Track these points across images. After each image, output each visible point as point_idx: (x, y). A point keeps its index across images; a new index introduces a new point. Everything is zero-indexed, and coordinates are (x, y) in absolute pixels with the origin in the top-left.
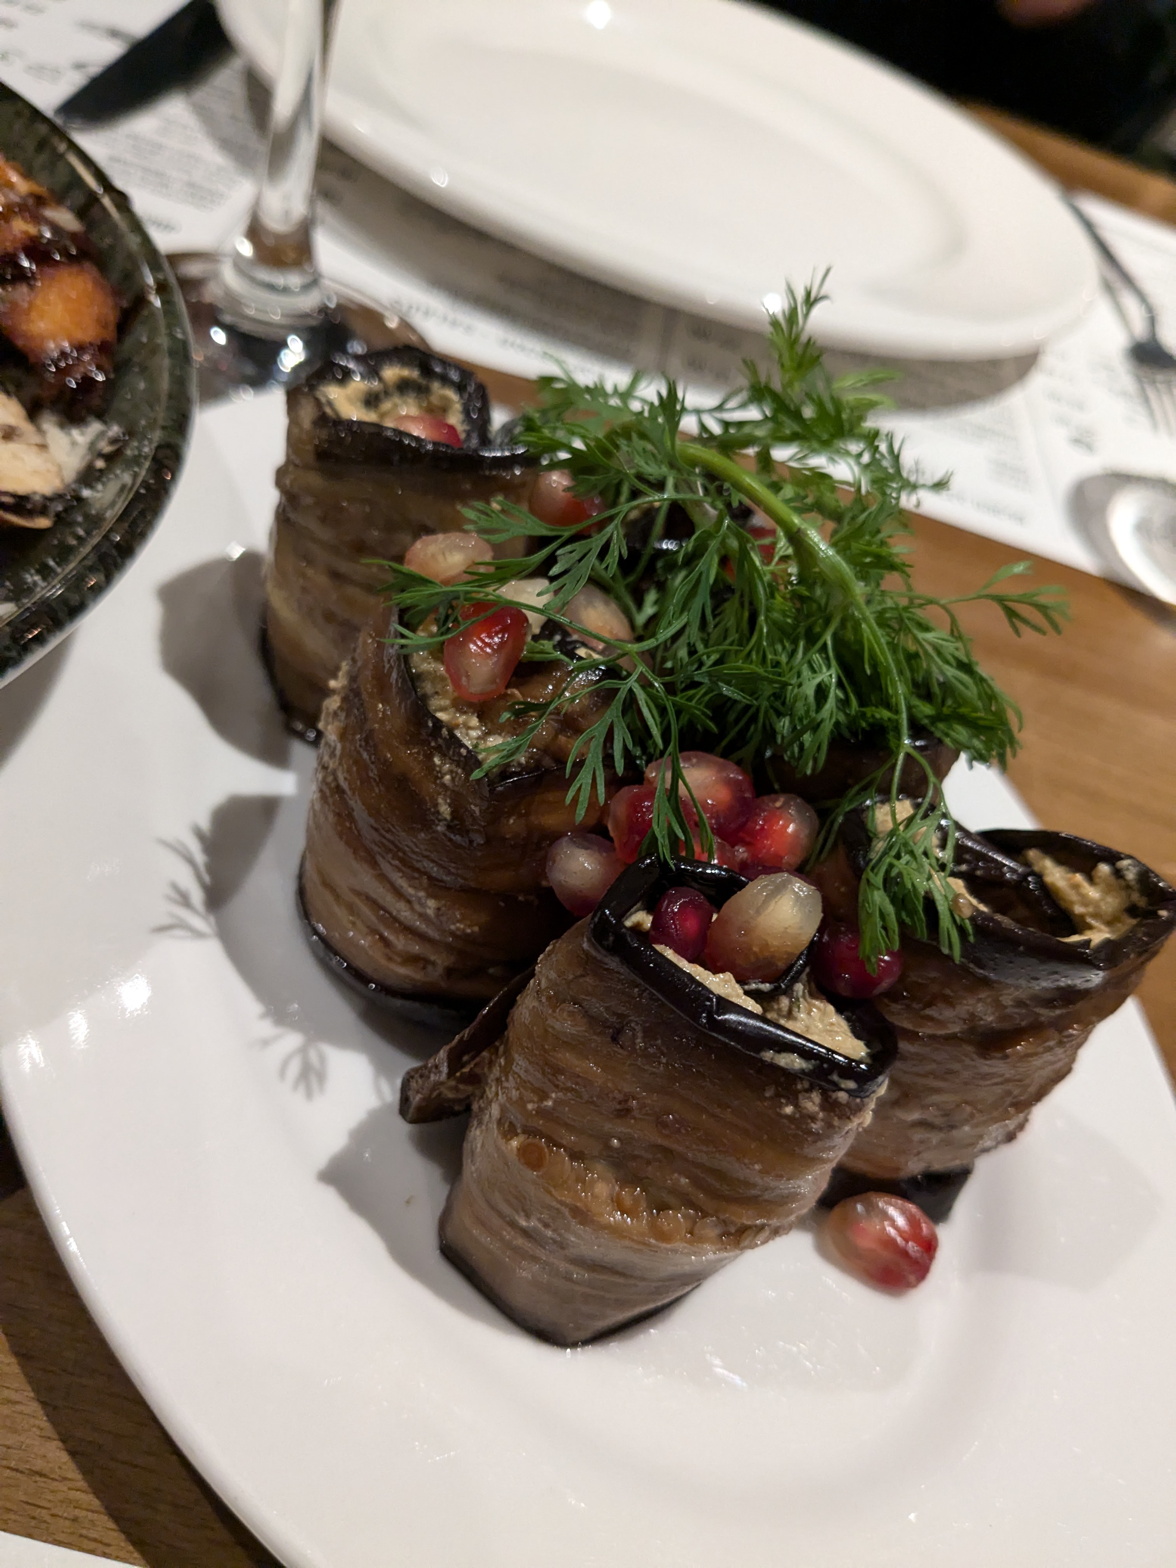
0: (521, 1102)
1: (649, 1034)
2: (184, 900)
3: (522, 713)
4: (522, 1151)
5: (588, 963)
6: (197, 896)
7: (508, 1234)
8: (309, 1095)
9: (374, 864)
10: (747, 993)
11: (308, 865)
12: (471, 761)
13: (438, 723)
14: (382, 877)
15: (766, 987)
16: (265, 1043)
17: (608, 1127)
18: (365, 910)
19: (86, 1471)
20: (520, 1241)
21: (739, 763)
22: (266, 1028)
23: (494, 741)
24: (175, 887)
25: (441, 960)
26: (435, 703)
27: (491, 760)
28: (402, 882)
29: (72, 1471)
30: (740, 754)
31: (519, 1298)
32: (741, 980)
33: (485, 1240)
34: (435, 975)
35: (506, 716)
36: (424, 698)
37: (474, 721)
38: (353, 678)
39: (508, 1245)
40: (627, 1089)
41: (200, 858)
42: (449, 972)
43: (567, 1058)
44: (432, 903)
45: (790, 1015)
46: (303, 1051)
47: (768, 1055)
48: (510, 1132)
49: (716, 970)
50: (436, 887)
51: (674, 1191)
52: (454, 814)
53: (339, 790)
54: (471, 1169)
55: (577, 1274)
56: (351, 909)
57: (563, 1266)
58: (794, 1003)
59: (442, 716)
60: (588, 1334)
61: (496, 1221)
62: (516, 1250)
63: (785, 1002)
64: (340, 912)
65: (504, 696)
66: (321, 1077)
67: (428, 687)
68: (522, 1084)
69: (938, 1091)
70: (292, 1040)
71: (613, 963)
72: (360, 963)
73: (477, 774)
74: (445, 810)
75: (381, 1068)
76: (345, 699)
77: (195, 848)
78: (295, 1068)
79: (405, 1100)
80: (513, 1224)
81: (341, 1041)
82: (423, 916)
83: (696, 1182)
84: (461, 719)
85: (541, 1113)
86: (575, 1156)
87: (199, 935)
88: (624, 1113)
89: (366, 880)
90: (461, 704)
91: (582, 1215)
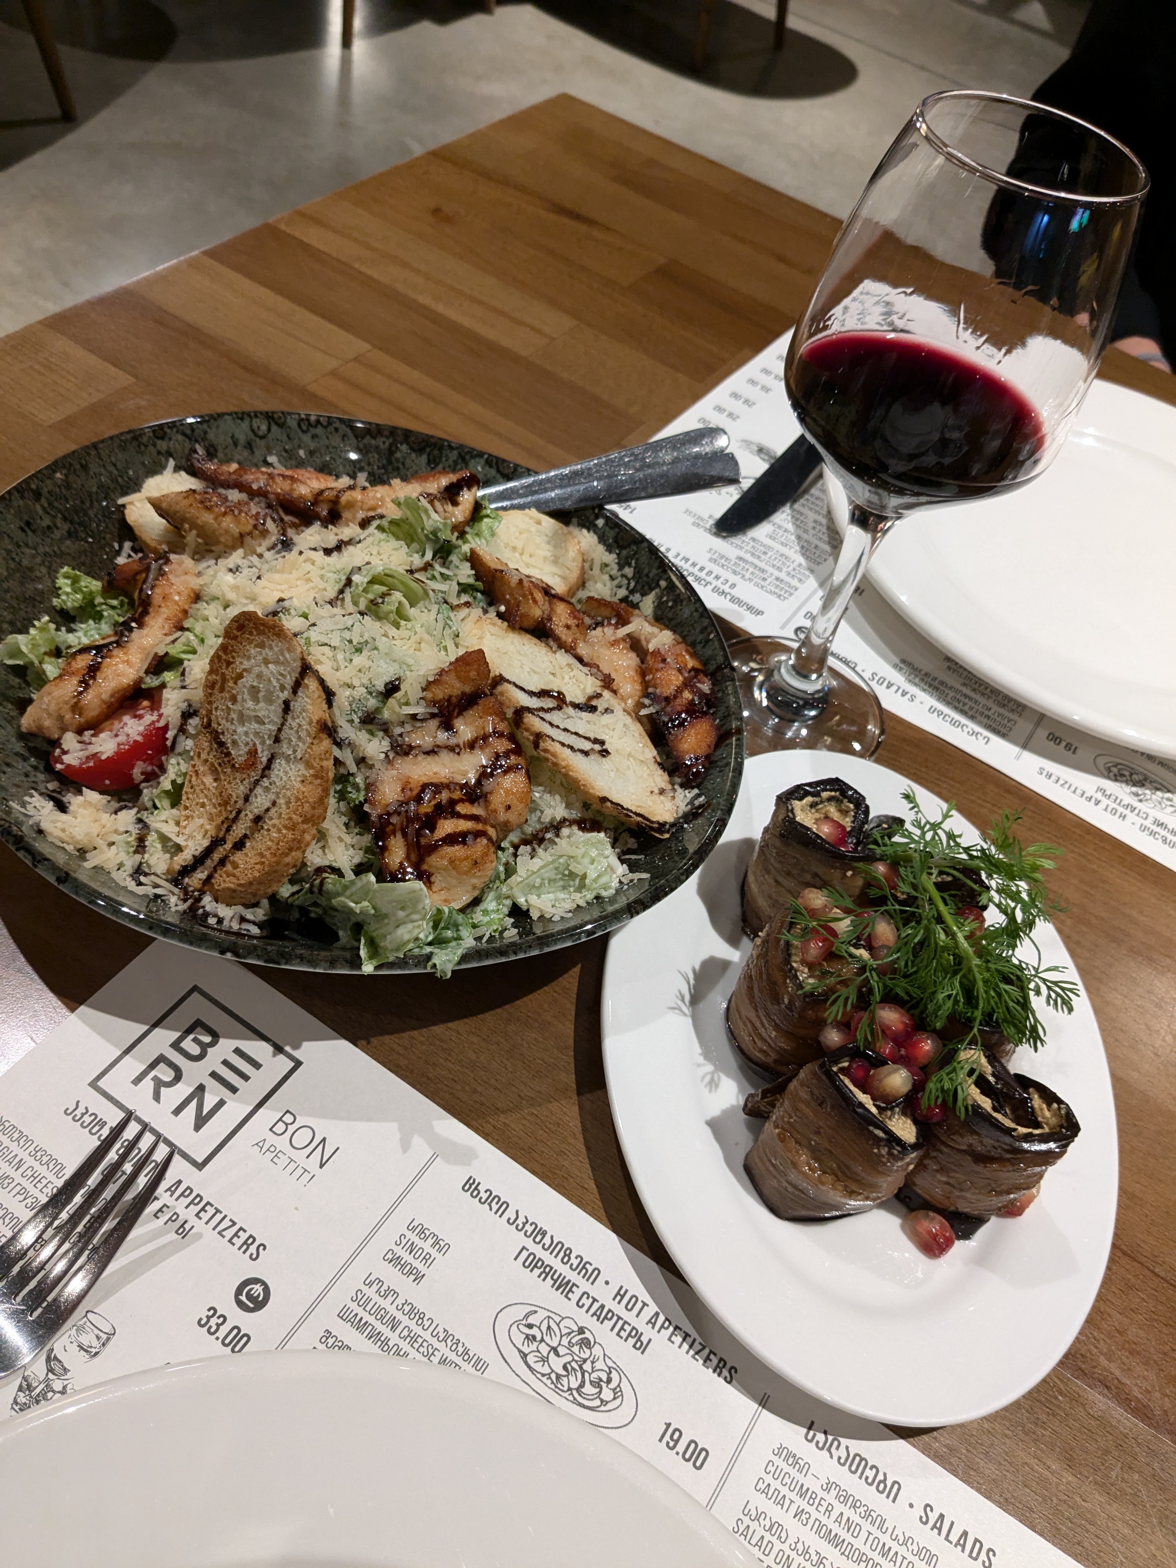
0: (783, 1117)
1: (832, 1107)
2: (683, 1000)
3: (824, 974)
4: (779, 1134)
5: (815, 1074)
6: (687, 998)
7: (768, 1164)
8: (710, 1091)
9: (756, 1011)
10: (875, 1105)
11: (733, 1003)
12: (800, 986)
13: (792, 967)
14: (758, 1017)
15: (883, 1105)
16: (699, 1065)
17: (811, 1136)
18: (749, 1025)
19: (600, 1193)
20: (772, 1169)
21: (912, 1015)
22: (701, 1060)
23: (811, 981)
24: (680, 992)
25: (774, 1056)
26: (794, 958)
27: (808, 988)
28: (765, 1021)
29: (595, 1191)
30: (913, 1012)
31: (766, 1192)
32: (873, 1099)
33: (760, 1164)
34: (770, 1060)
35: (817, 973)
36: (790, 955)
37: (806, 970)
38: (768, 935)
39: (768, 1169)
40: (821, 1124)
41: (692, 982)
42: (775, 1061)
43: (803, 1107)
44: (774, 1033)
45: (890, 1119)
46: (713, 1073)
47: (871, 1128)
48: (776, 1127)
49: (864, 1092)
50: (777, 1027)
51: (832, 1169)
52: (790, 1003)
53: (751, 976)
54: (761, 1137)
55: (790, 1189)
56: (745, 1024)
57: (785, 1184)
58: (893, 1114)
59: (794, 965)
60: (790, 1216)
61: (765, 1159)
62: (769, 1171)
63: (889, 1113)
64: (741, 1024)
65: (820, 964)
66: (717, 1086)
67: (793, 951)
68: (786, 1111)
69: (954, 1171)
70: (710, 1068)
71: (824, 1077)
72: (744, 1046)
73: (800, 992)
74: (786, 1001)
75: (741, 1090)
76: (763, 942)
77: (691, 976)
78: (708, 1078)
79: (746, 1105)
80: (770, 1161)
81: (728, 1075)
82: (770, 1037)
83: (839, 1167)
84: (801, 968)
85: (789, 1123)
86: (797, 1142)
87: (685, 1015)
88: (818, 1133)
89: (752, 1015)
90: (803, 962)
91: (794, 1165)
